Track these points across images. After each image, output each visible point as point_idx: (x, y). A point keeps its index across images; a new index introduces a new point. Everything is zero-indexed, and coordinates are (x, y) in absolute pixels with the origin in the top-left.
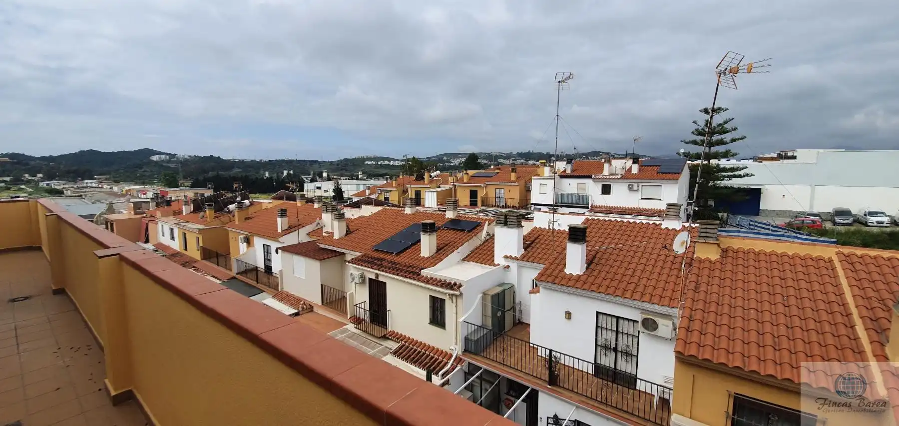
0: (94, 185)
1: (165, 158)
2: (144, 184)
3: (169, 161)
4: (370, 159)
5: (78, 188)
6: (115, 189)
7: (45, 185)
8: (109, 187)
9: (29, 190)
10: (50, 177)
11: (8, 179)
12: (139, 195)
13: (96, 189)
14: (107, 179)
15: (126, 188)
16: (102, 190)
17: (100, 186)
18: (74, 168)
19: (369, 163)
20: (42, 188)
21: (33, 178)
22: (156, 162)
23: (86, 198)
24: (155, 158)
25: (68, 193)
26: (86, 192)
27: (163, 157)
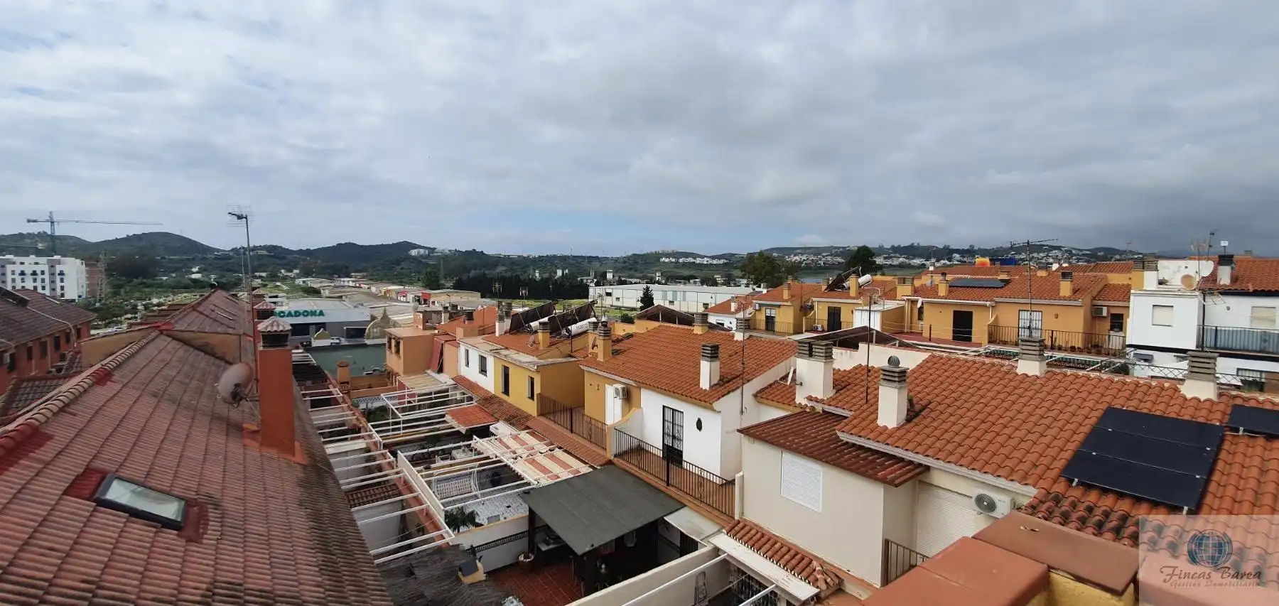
0: (351, 284)
1: (425, 252)
2: (401, 283)
3: (428, 257)
4: (668, 255)
5: (336, 287)
6: (373, 289)
7: (301, 283)
8: (367, 286)
9: (285, 288)
10: (306, 273)
11: (264, 274)
12: (399, 298)
13: (353, 289)
14: (364, 277)
15: (385, 289)
16: (362, 290)
17: (358, 285)
18: (332, 264)
19: (667, 260)
20: (299, 285)
21: (289, 274)
22: (414, 258)
23: (347, 300)
24: (414, 252)
25: (326, 293)
26: (344, 292)
27: (422, 251)
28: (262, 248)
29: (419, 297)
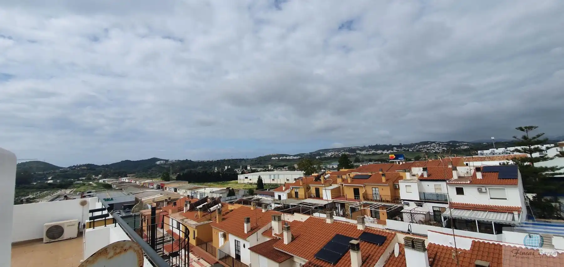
0: (127, 181)
1: (164, 162)
2: (151, 178)
3: (165, 165)
4: (275, 156)
5: (119, 183)
6: (138, 183)
8: (134, 181)
9: (94, 185)
10: (105, 177)
12: (150, 187)
13: (128, 184)
14: (133, 176)
15: (143, 182)
16: (132, 184)
17: (130, 181)
18: (118, 171)
19: (274, 158)
20: (101, 183)
21: (96, 177)
22: (158, 165)
23: (124, 191)
24: (158, 163)
25: (114, 187)
26: (124, 186)
27: (162, 161)
28: (83, 165)
29: (159, 185)
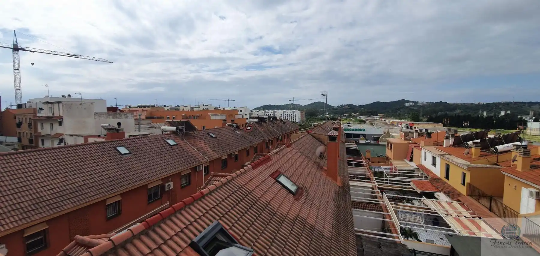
0: (378, 119)
2: (400, 119)
3: (414, 106)
5: (371, 120)
6: (387, 121)
7: (359, 118)
8: (384, 120)
9: (353, 120)
10: (361, 114)
11: (347, 115)
12: (398, 125)
13: (378, 121)
14: (383, 116)
15: (392, 121)
16: (382, 121)
17: (380, 119)
18: (371, 111)
21: (355, 115)
22: (407, 107)
23: (375, 125)
24: (407, 104)
25: (368, 122)
26: (374, 122)
27: (411, 103)
28: (347, 105)
29: (408, 125)
